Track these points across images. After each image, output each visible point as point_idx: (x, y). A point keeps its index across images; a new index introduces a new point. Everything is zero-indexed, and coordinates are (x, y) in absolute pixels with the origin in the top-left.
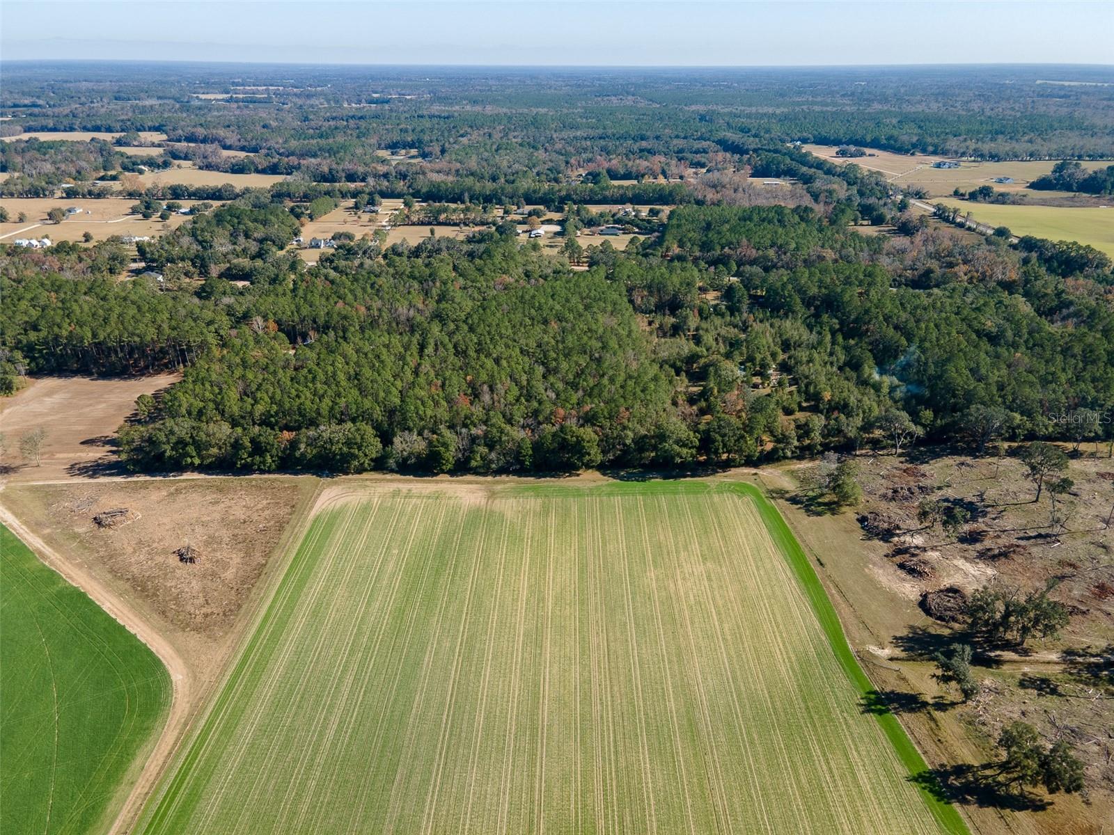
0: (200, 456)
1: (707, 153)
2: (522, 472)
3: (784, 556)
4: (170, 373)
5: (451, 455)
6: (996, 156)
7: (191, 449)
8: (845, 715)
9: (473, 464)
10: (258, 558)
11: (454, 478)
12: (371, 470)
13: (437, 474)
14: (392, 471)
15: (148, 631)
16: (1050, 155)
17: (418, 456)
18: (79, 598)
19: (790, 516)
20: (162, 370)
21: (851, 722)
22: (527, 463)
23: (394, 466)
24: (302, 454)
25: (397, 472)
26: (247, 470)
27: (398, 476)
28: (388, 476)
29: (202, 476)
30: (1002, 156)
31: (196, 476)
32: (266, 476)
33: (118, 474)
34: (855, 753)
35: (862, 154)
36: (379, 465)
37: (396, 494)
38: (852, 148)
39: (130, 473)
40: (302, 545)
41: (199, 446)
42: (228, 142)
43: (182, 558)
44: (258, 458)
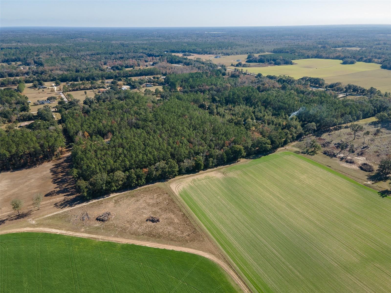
0: (116, 186)
1: (143, 57)
2: (224, 164)
4: (49, 161)
5: (202, 163)
6: (228, 54)
7: (112, 184)
9: (210, 164)
10: (179, 213)
11: (205, 171)
13: (198, 172)
14: (185, 174)
15: (176, 247)
16: (240, 53)
17: (193, 166)
19: (308, 157)
20: (43, 161)
22: (226, 161)
24: (155, 175)
29: (118, 194)
30: (229, 54)
31: (115, 194)
32: (143, 187)
33: (82, 202)
35: (191, 55)
36: (180, 173)
37: (194, 180)
38: (187, 53)
39: (88, 200)
40: (188, 204)
43: (153, 221)
44: (140, 181)
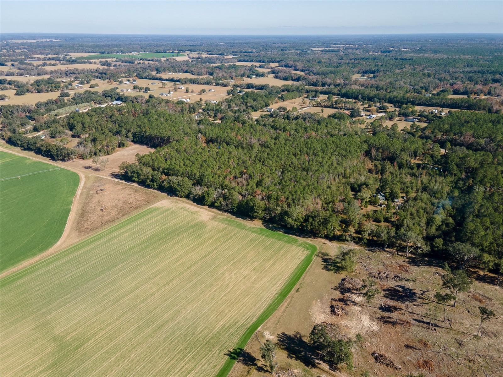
0: (138, 178)
2: (233, 213)
3: (287, 281)
5: (210, 199)
7: (136, 175)
8: (218, 351)
9: (216, 204)
10: (119, 216)
12: (185, 197)
17: (199, 196)
18: (68, 212)
19: (314, 266)
21: (216, 355)
22: (235, 210)
23: (192, 198)
24: (164, 185)
25: (192, 200)
26: (148, 186)
27: (191, 202)
28: (188, 201)
29: (137, 185)
31: (135, 185)
32: (153, 190)
33: (119, 179)
34: (200, 366)
36: (187, 196)
41: (139, 175)
42: (298, 68)
43: (101, 209)
44: (152, 183)
